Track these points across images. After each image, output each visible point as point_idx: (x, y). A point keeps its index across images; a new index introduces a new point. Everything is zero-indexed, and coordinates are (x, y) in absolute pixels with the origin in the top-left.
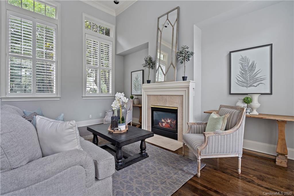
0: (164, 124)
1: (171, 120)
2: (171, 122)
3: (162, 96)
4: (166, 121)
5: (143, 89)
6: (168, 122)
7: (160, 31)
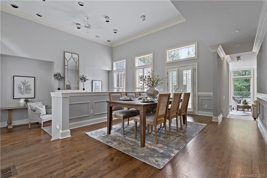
7: (67, 60)
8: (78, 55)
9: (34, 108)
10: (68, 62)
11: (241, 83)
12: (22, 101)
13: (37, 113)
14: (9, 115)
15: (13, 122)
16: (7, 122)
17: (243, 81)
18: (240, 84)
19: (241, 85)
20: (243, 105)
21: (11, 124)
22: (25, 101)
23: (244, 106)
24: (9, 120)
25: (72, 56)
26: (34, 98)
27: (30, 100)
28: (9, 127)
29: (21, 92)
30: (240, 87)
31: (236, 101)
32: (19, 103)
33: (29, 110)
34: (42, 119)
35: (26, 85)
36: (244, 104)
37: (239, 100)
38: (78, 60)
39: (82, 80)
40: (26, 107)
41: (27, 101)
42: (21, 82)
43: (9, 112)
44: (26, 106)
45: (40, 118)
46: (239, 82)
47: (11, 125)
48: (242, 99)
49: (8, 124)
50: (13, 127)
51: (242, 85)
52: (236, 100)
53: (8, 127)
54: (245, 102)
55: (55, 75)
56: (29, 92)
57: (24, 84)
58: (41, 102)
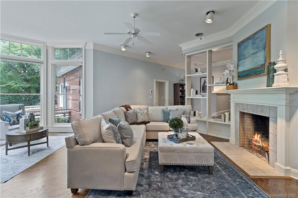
11: (18, 83)
17: (21, 81)
18: (16, 84)
19: (18, 86)
20: (24, 132)
23: (30, 135)
30: (16, 89)
31: (5, 117)
36: (28, 128)
37: (13, 116)
46: (16, 82)
48: (20, 111)
51: (20, 86)
52: (7, 117)
54: (30, 121)
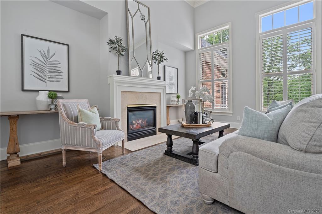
0: (135, 126)
1: (142, 120)
2: (142, 122)
3: (142, 93)
4: (137, 122)
5: (115, 82)
6: (139, 122)
7: (131, 15)
8: (148, 8)
9: (75, 112)
10: (133, 18)
12: (43, 97)
13: (84, 125)
14: (12, 130)
15: (22, 147)
16: (6, 148)
21: (18, 154)
22: (50, 97)
24: (11, 143)
25: (139, 9)
26: (68, 91)
27: (59, 95)
28: (11, 164)
29: (39, 75)
32: (35, 102)
33: (63, 117)
34: (101, 144)
35: (51, 60)
38: (149, 20)
39: (157, 59)
40: (53, 110)
41: (53, 96)
42: (40, 52)
43: (10, 124)
44: (51, 109)
45: (95, 140)
47: (18, 156)
49: (8, 153)
50: (22, 161)
53: (8, 162)
55: (112, 42)
56: (57, 77)
57: (46, 57)
58: (86, 100)
